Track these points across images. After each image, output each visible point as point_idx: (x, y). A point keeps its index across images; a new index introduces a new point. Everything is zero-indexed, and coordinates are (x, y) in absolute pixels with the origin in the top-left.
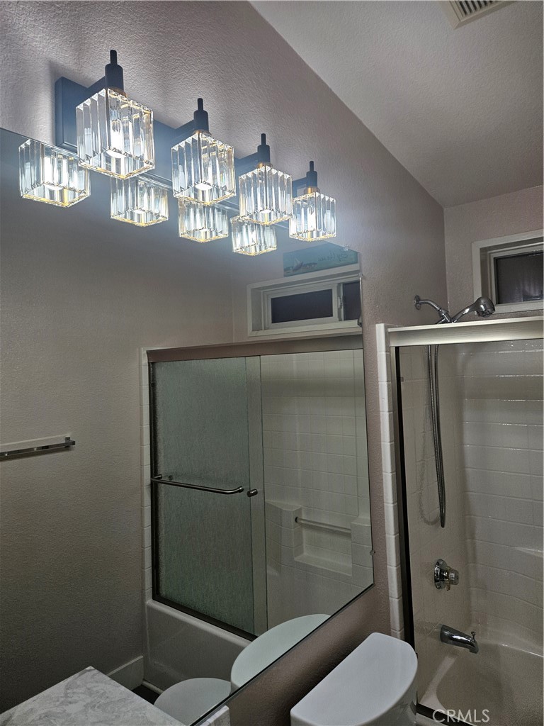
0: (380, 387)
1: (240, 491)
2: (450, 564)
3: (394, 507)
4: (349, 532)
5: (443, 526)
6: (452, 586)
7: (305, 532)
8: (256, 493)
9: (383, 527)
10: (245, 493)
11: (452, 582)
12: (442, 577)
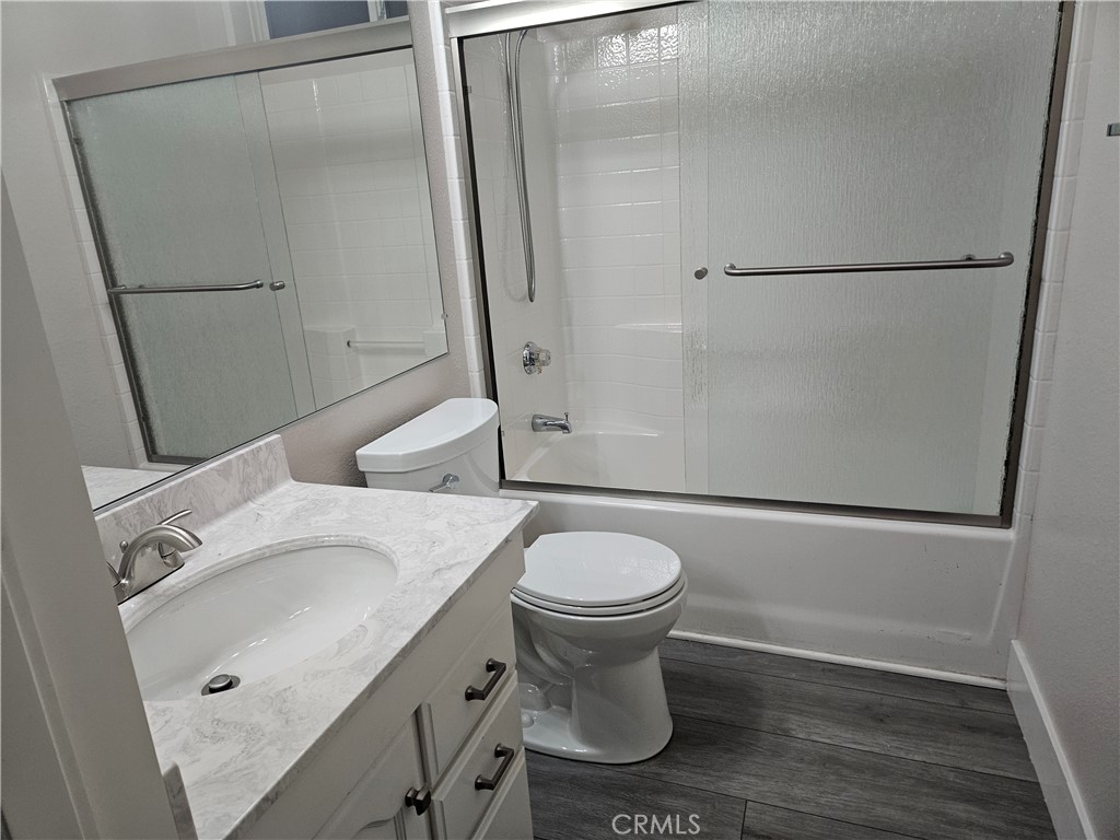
0: (440, 99)
1: (258, 286)
2: (540, 343)
3: (468, 264)
4: (421, 346)
5: (532, 301)
6: (543, 368)
7: (362, 359)
8: (282, 287)
9: (456, 289)
10: (266, 289)
11: (544, 363)
12: (532, 360)
